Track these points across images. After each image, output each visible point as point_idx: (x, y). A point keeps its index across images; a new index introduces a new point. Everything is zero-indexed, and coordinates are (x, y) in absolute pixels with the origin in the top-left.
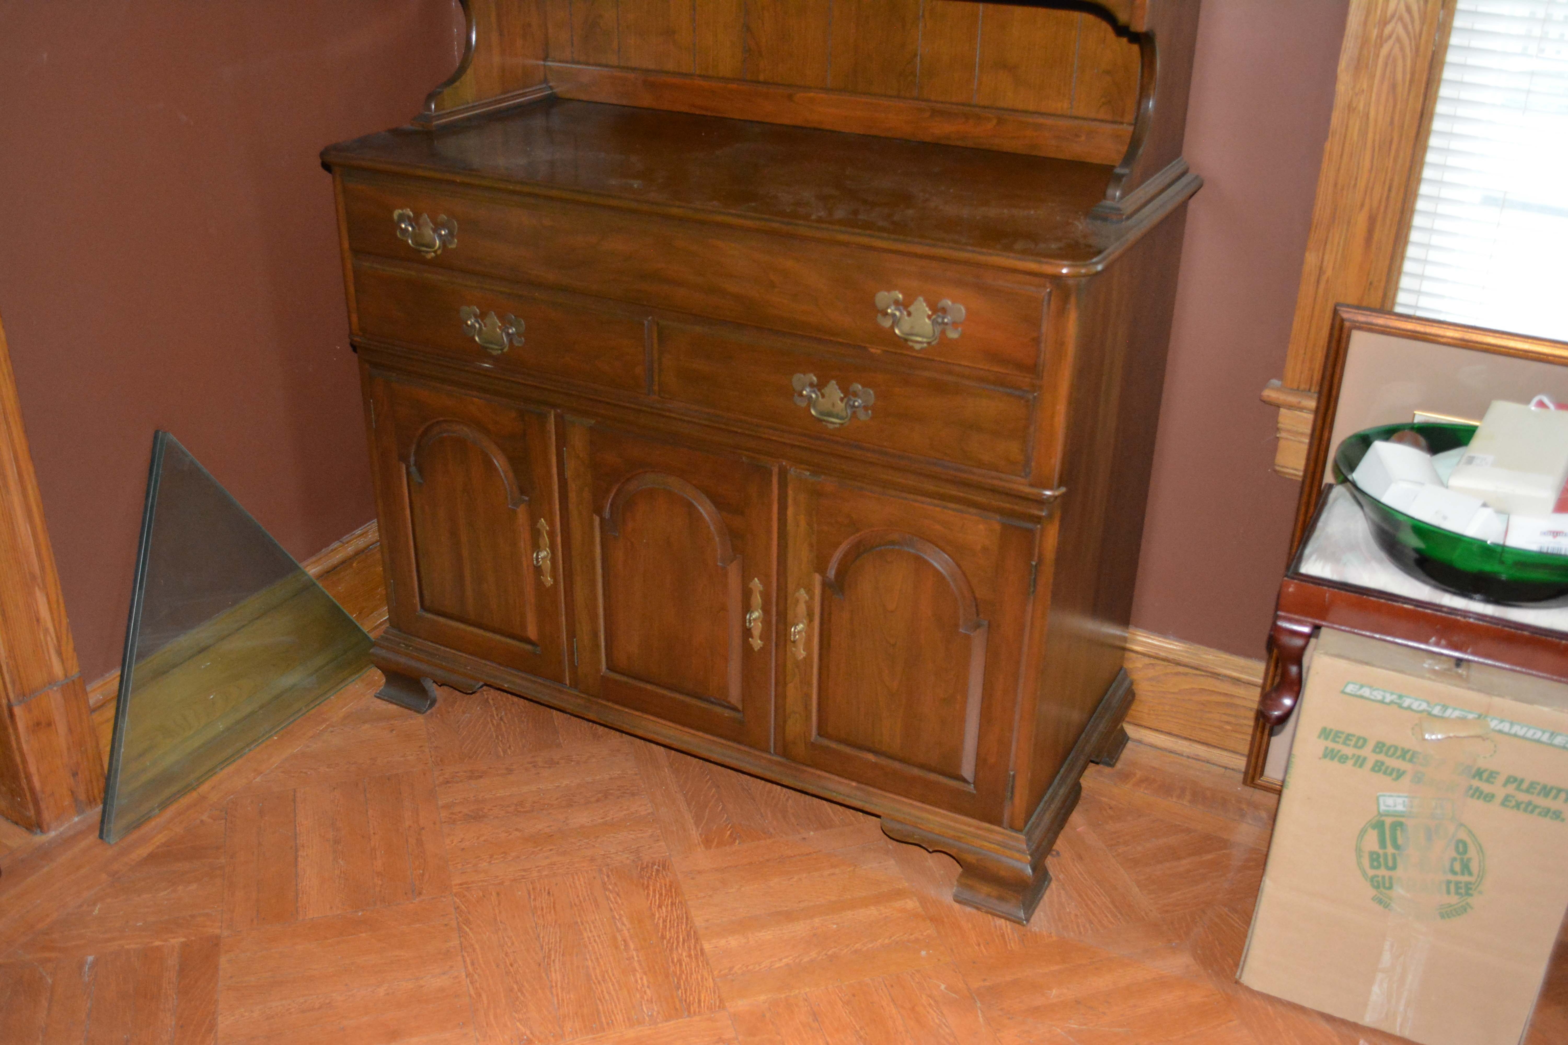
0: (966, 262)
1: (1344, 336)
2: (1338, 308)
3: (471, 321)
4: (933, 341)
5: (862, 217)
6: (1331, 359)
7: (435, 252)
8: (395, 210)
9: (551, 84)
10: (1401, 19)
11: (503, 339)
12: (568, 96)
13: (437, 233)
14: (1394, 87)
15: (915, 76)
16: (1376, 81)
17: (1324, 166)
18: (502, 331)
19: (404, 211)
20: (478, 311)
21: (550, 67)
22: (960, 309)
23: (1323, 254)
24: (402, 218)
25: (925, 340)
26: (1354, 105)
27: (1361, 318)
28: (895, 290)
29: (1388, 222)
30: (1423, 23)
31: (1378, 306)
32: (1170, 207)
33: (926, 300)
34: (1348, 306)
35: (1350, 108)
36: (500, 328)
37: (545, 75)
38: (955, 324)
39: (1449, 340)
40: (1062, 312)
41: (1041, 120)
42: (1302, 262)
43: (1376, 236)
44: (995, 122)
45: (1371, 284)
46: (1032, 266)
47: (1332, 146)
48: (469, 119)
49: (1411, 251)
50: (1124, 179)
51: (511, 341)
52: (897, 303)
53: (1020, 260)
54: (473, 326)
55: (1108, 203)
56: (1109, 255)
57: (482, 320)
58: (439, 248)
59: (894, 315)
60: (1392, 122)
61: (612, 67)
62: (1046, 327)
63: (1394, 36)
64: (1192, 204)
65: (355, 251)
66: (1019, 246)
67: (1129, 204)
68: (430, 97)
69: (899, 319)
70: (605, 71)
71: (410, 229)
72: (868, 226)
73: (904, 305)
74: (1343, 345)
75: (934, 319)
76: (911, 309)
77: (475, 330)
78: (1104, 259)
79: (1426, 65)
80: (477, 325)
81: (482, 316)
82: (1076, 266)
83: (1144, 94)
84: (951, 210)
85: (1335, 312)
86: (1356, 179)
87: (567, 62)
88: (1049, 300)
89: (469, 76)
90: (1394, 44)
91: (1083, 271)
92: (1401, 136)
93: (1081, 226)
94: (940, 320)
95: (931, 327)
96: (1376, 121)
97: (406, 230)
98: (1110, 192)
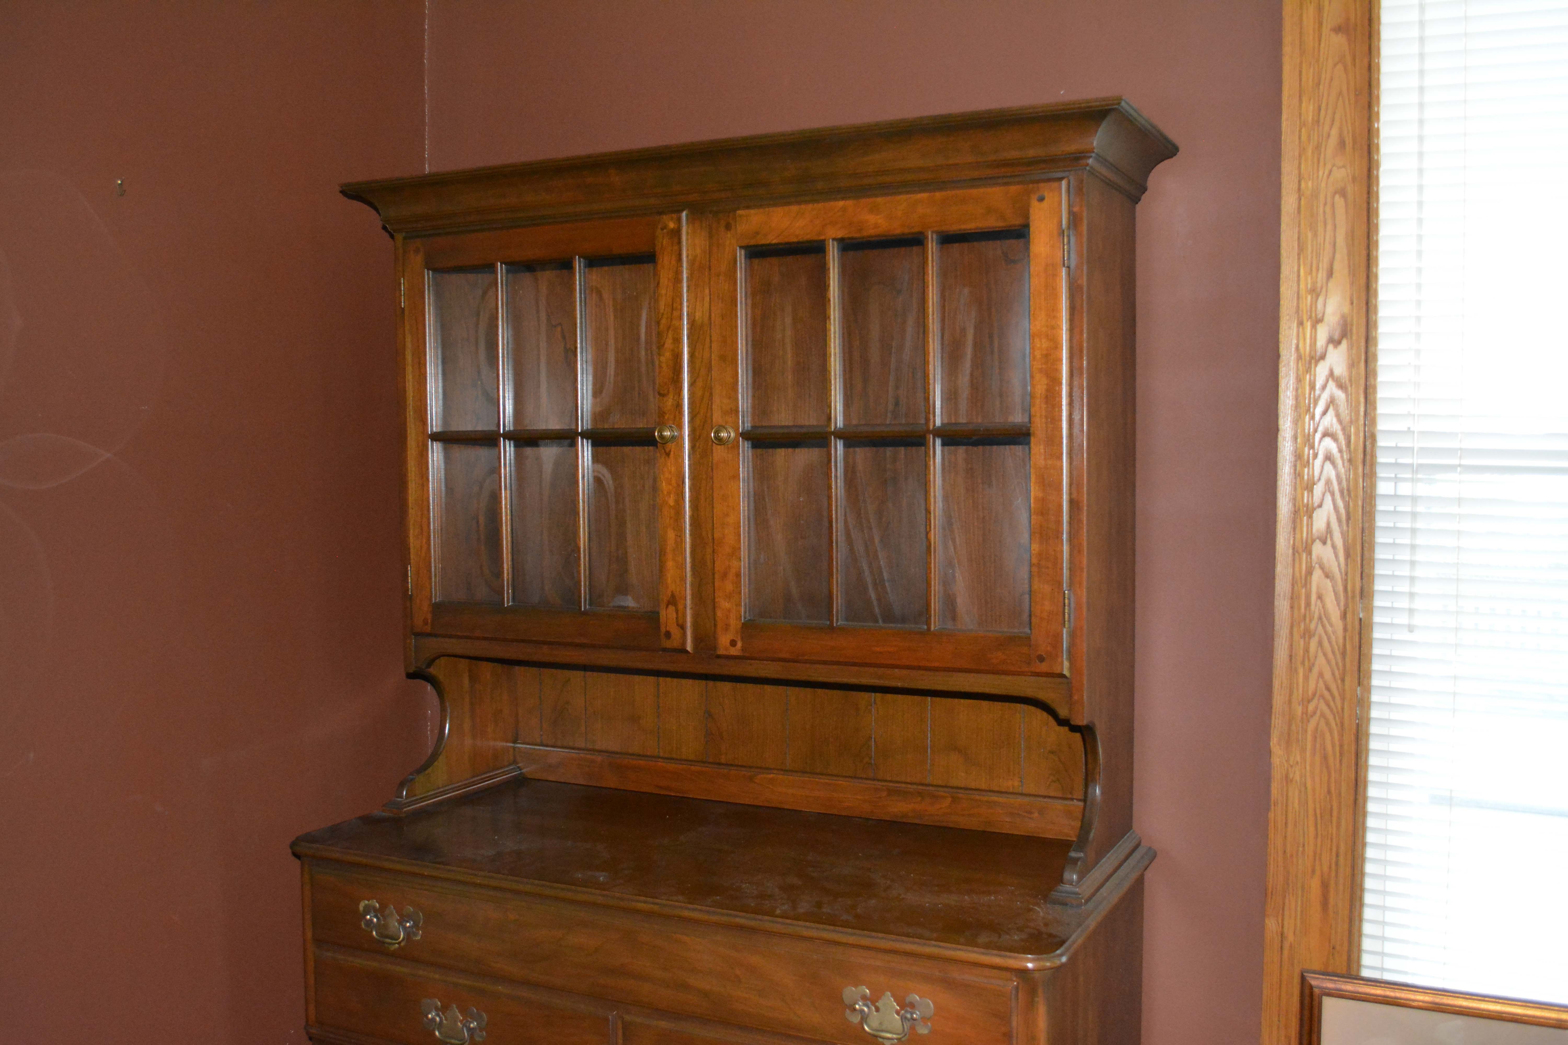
0: (930, 957)
1: (1316, 1003)
2: (1305, 974)
3: (432, 1015)
4: (903, 1037)
5: (826, 909)
6: (1306, 1028)
7: (399, 943)
8: (360, 901)
9: (520, 765)
10: (1322, 696)
11: (464, 1034)
12: (537, 776)
13: (402, 925)
14: (1325, 758)
15: (871, 758)
16: (1308, 754)
17: (1271, 835)
18: (464, 1025)
19: (370, 902)
20: (439, 1003)
21: (519, 748)
22: (929, 1004)
23: (1283, 920)
24: (367, 910)
25: (895, 1036)
26: (1291, 777)
27: (1330, 985)
28: (862, 985)
29: (1341, 888)
30: (1343, 699)
31: (1344, 972)
32: (1127, 885)
33: (893, 996)
34: (1315, 972)
35: (1288, 780)
36: (461, 1021)
37: (515, 757)
38: (924, 1019)
39: (1421, 1004)
40: (1031, 1005)
41: (995, 798)
42: (1263, 927)
43: (1332, 901)
44: (950, 799)
45: (1334, 948)
46: (997, 960)
47: (1275, 814)
48: (440, 803)
49: (1368, 914)
50: (1079, 863)
51: (472, 1036)
52: (864, 998)
53: (983, 954)
54: (433, 1019)
55: (1067, 887)
56: (1074, 942)
57: (443, 1014)
58: (403, 939)
59: (862, 1011)
60: (1329, 792)
61: (579, 749)
62: (1016, 1021)
63: (1318, 712)
64: (1148, 875)
65: (318, 942)
66: (983, 939)
67: (1086, 887)
68: (402, 785)
69: (868, 1016)
70: (573, 754)
71: (375, 920)
72: (832, 921)
73: (872, 1000)
74: (1316, 1011)
75: (903, 1015)
76: (879, 1004)
77: (435, 1025)
78: (1067, 950)
79: (1353, 737)
80: (438, 1019)
81: (444, 1009)
82: (1042, 960)
83: (1089, 779)
84: (912, 898)
85: (1303, 979)
86: (1304, 846)
87: (536, 745)
88: (1017, 992)
89: (441, 762)
90: (1319, 720)
91: (1048, 964)
92: (1340, 803)
93: (1042, 912)
94: (909, 1016)
95: (900, 1022)
96: (1314, 790)
97: (371, 921)
98: (1067, 875)
